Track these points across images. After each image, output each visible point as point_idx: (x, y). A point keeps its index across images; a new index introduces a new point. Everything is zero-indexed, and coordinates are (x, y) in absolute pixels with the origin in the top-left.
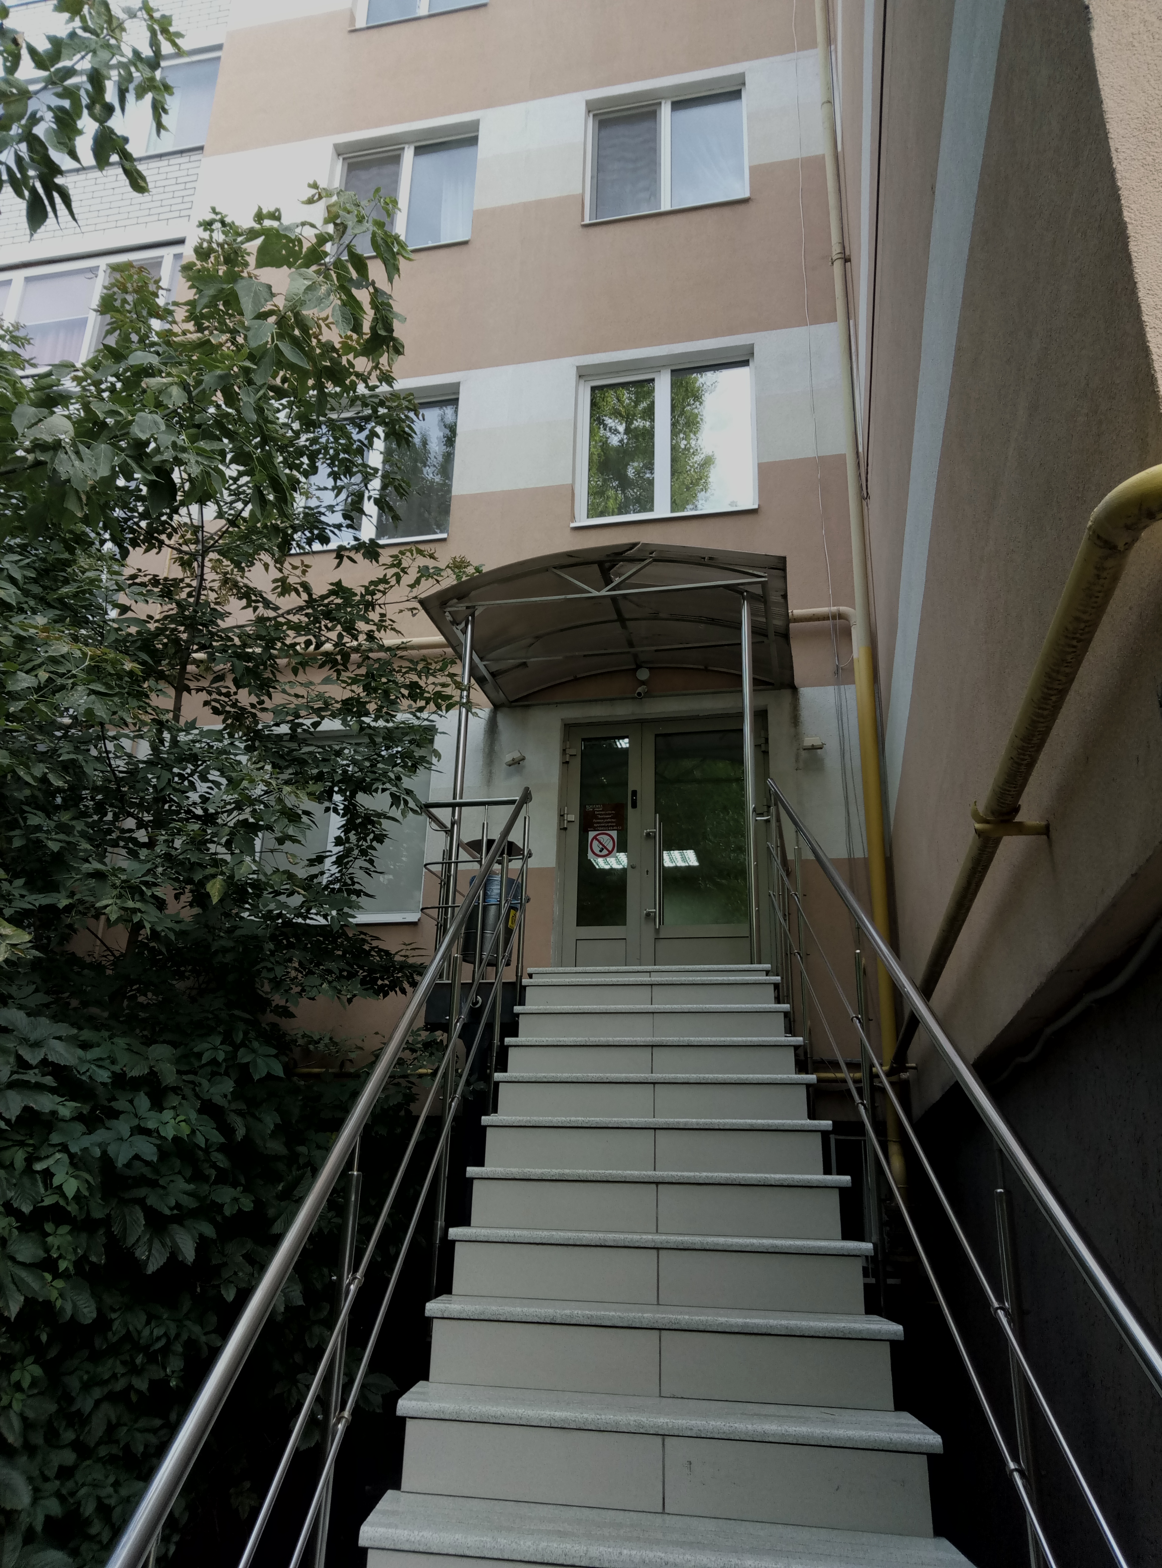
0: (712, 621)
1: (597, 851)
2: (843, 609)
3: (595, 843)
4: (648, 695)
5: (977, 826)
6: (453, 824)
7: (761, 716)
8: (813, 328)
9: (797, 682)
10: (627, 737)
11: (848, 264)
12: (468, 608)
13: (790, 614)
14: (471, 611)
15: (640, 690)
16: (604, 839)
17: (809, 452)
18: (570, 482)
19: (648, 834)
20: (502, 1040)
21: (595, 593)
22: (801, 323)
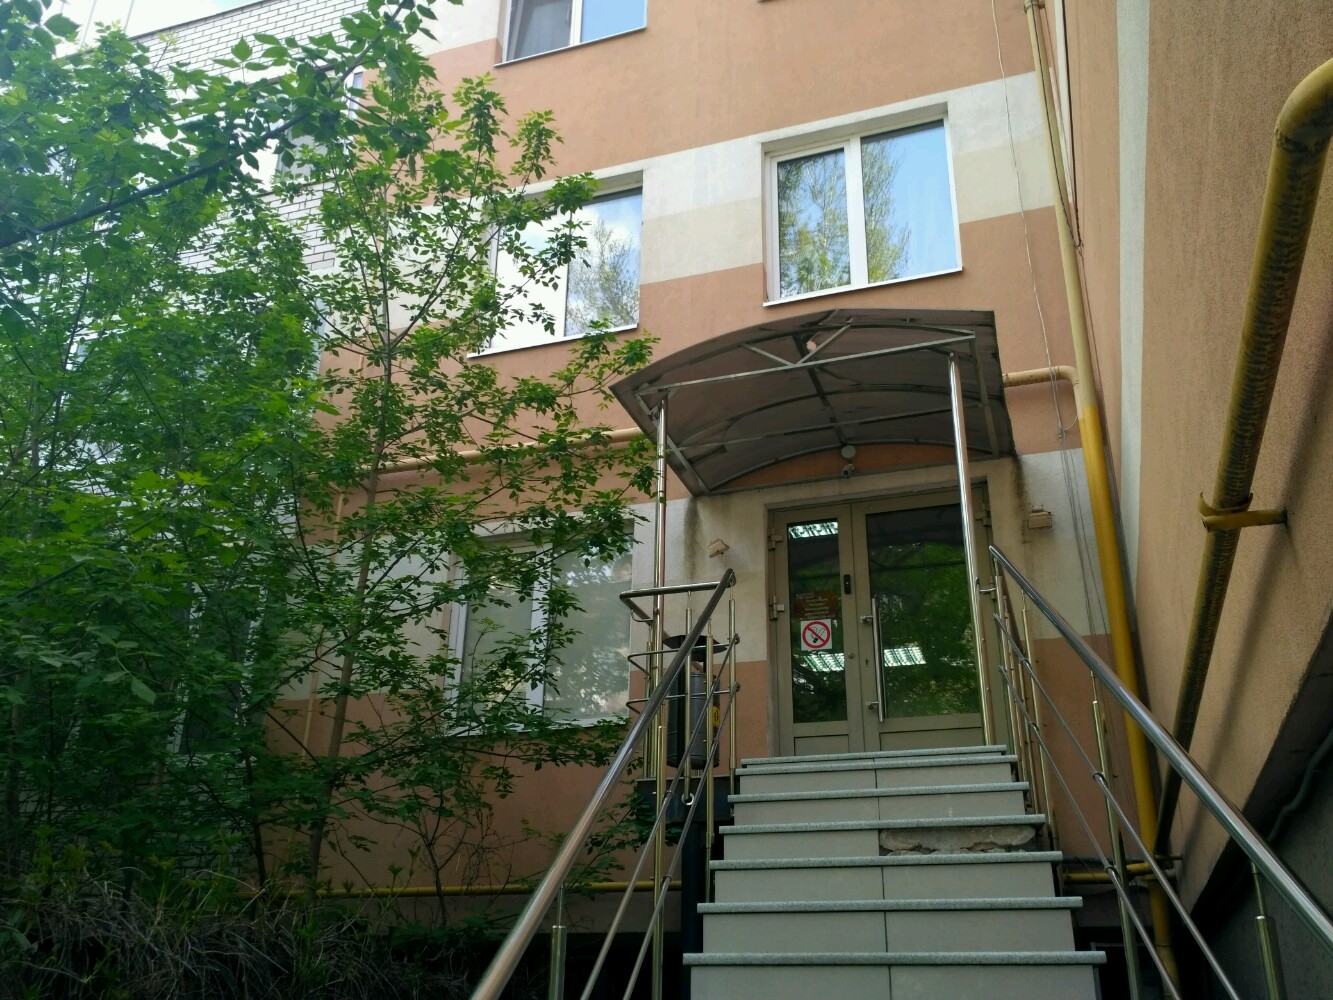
0: (918, 388)
1: (810, 641)
2: (1063, 368)
3: (808, 633)
4: (856, 473)
5: (1206, 518)
6: (656, 613)
7: (979, 487)
8: (1010, 80)
9: (1018, 447)
10: (835, 520)
11: (1043, 11)
12: (660, 391)
13: (1004, 378)
14: (663, 394)
15: (846, 468)
16: (818, 628)
17: (1014, 208)
18: (759, 260)
19: (865, 621)
20: (716, 830)
21: (790, 366)
22: (996, 76)
